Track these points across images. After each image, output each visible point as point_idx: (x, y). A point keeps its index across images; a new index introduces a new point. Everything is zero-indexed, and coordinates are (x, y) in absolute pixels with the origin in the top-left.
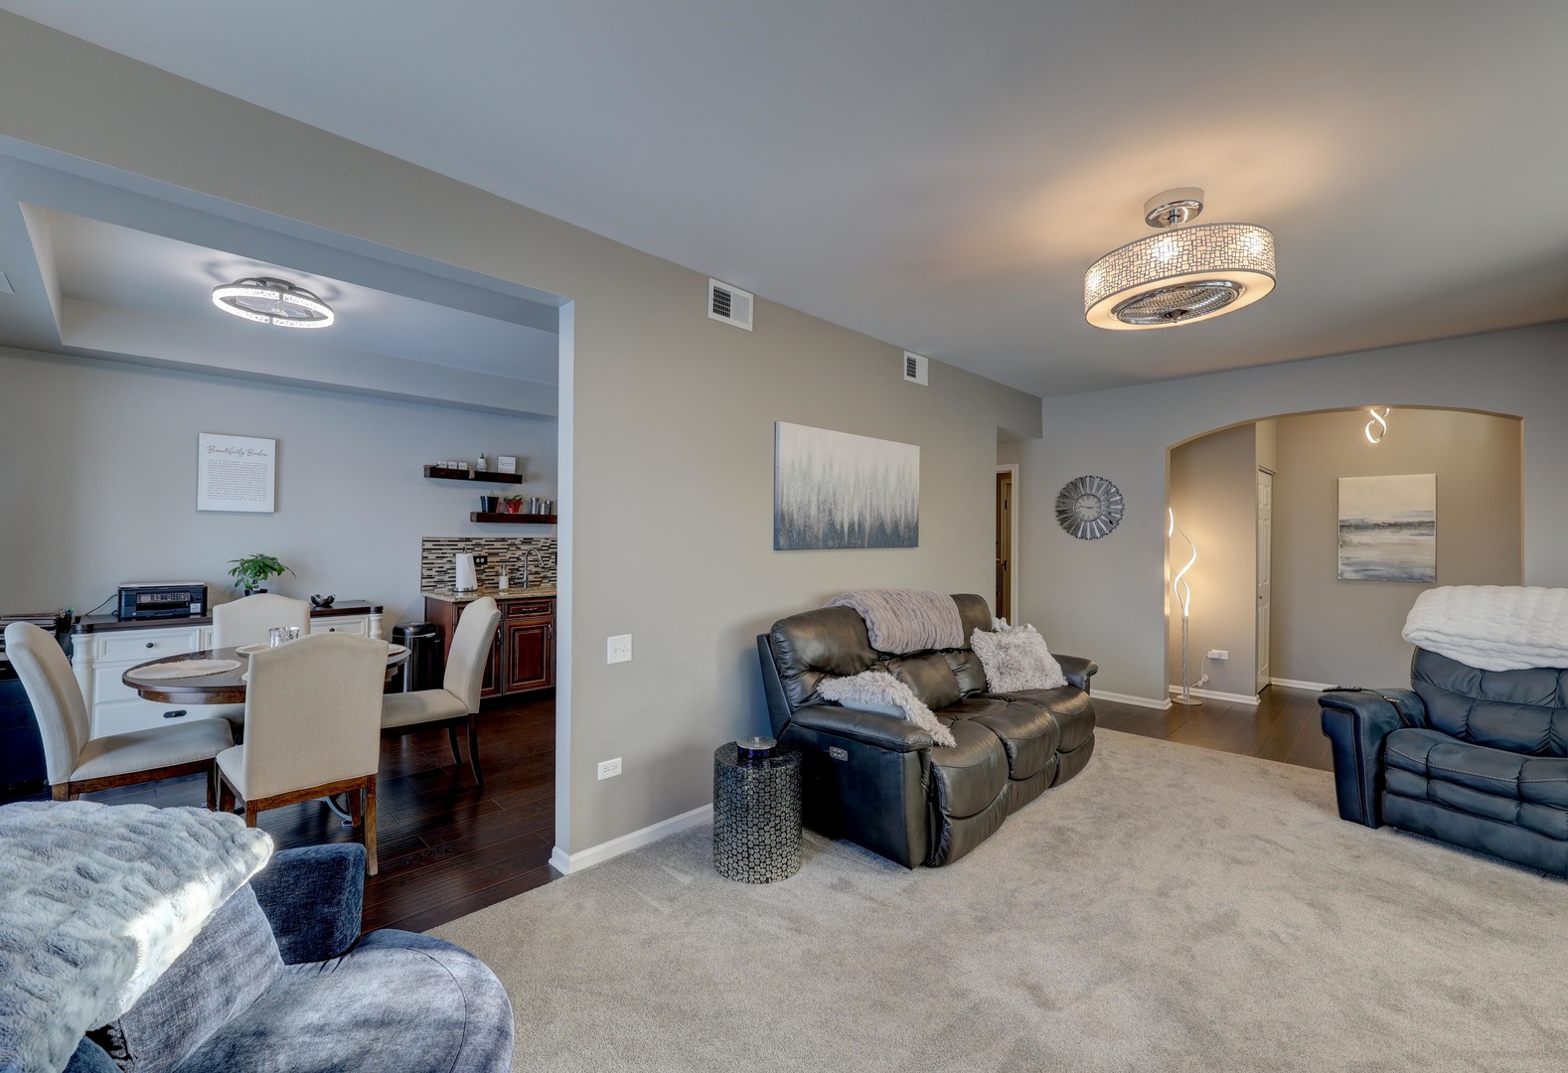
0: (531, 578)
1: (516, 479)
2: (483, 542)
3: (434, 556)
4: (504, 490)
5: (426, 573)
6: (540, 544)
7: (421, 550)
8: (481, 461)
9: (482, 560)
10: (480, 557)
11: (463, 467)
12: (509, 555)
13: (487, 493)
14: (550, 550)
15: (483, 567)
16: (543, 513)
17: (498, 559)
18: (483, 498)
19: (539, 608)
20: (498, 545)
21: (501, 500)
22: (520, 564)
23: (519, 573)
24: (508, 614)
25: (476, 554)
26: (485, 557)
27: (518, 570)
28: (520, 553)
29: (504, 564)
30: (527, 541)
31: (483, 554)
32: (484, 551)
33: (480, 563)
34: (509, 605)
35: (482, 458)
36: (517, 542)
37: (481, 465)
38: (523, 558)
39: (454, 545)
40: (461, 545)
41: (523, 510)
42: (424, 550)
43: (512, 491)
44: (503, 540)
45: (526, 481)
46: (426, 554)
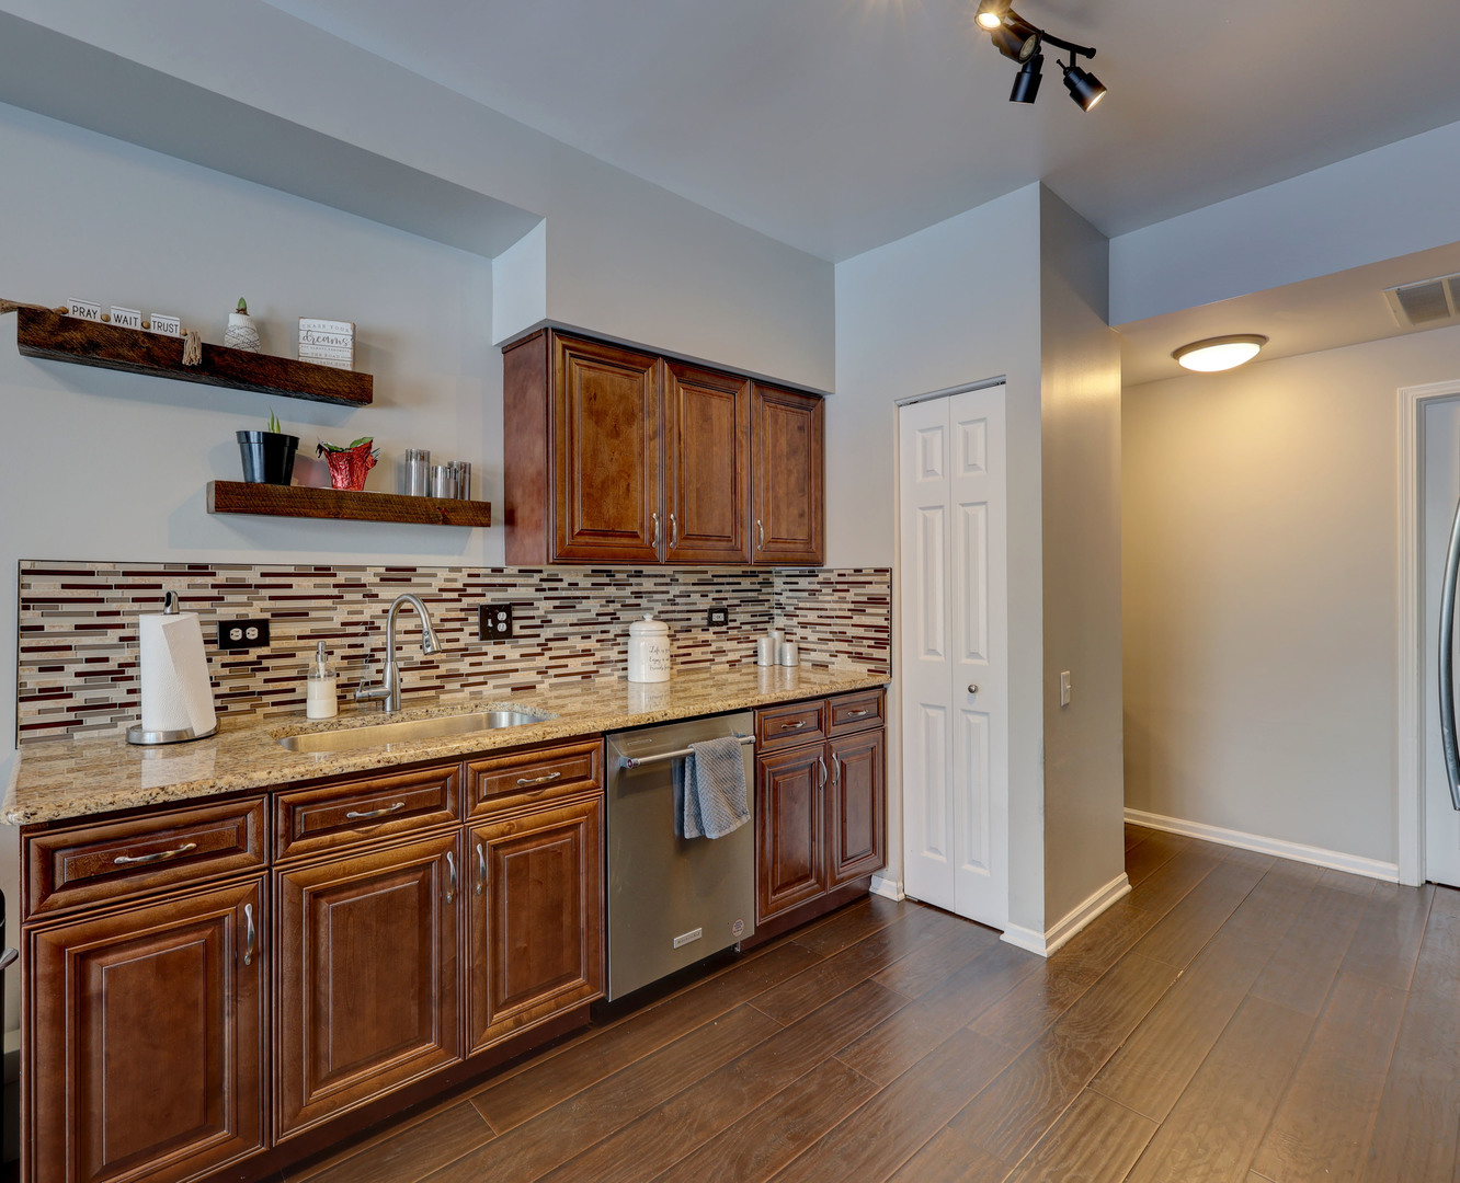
0: (411, 679)
1: (353, 389)
2: (253, 577)
3: (68, 624)
4: (323, 422)
5: (35, 680)
6: (437, 583)
7: (13, 604)
8: (236, 320)
9: (253, 633)
10: (244, 624)
11: (166, 325)
12: (340, 615)
13: (258, 426)
14: (466, 602)
15: (254, 654)
16: (439, 493)
17: (304, 628)
18: (244, 437)
19: (408, 801)
20: (303, 586)
21: (306, 448)
22: (374, 641)
23: (374, 667)
24: (290, 836)
25: (226, 613)
26: (263, 626)
27: (371, 659)
28: (376, 608)
29: (320, 643)
30: (398, 575)
31: (254, 613)
32: (258, 604)
33: (246, 643)
34: (290, 809)
35: (243, 311)
36: (366, 578)
37: (236, 332)
38: (382, 623)
39: (147, 585)
40: (177, 586)
41: (380, 483)
42: (26, 603)
43: (345, 426)
44: (323, 571)
45: (388, 403)
46: (32, 617)
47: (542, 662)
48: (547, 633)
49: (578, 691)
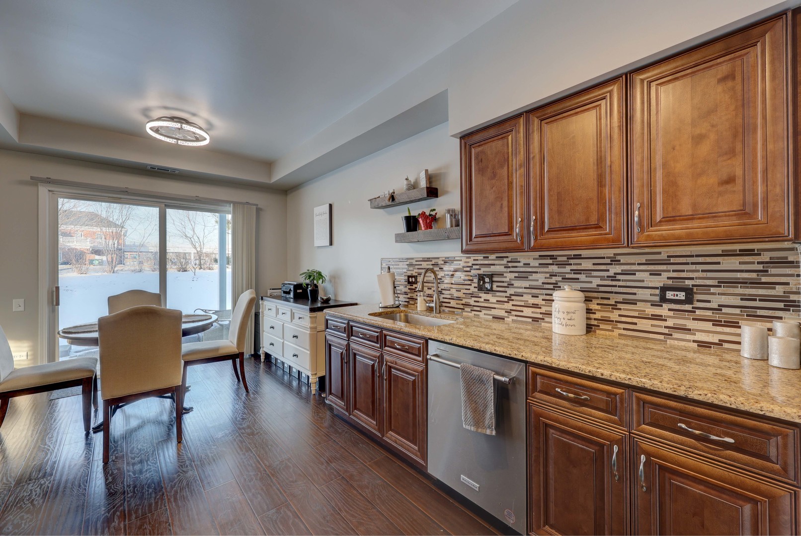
14: (473, 272)
36: (440, 262)
47: (509, 306)
48: (511, 291)
49: (529, 327)
